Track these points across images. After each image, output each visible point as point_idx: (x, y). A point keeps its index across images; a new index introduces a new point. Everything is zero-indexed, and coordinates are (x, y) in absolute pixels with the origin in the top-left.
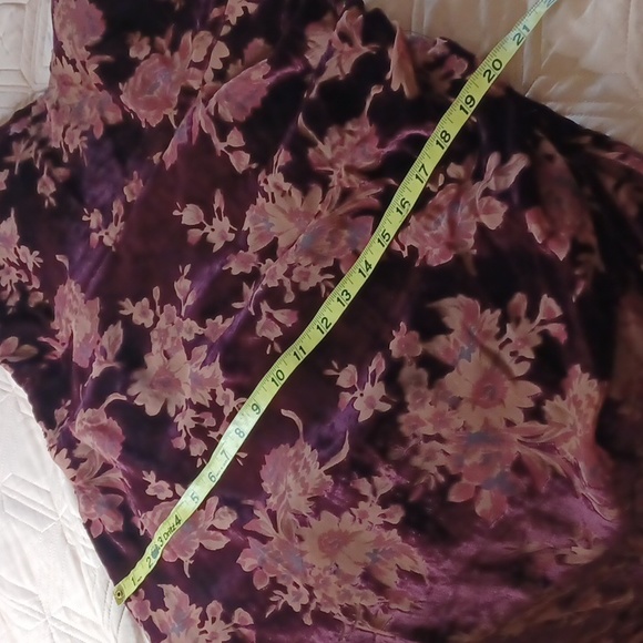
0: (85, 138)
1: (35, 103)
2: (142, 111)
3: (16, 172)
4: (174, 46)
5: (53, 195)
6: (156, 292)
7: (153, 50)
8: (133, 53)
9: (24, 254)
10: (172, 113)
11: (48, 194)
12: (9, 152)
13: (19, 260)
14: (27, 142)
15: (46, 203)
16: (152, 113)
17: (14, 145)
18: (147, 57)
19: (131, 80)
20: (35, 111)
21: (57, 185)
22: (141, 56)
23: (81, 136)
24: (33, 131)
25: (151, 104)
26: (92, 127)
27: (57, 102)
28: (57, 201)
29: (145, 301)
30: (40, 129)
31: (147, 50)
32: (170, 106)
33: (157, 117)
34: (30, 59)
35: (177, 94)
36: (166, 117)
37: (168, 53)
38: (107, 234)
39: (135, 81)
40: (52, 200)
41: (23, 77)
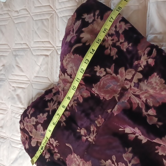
0: (75, 102)
1: (53, 88)
2: (102, 94)
3: (50, 114)
4: (116, 72)
5: (64, 121)
6: (114, 158)
7: (107, 73)
8: (98, 74)
9: (52, 141)
10: (117, 96)
11: (63, 121)
12: (47, 107)
13: (50, 143)
14: (54, 103)
15: (62, 124)
16: (108, 95)
17: (49, 104)
20: (54, 91)
21: (66, 118)
22: (102, 75)
23: (73, 101)
24: (55, 98)
25: (106, 92)
26: (78, 98)
27: (63, 89)
28: (66, 124)
29: (109, 161)
30: (57, 97)
31: (104, 73)
32: (116, 93)
33: (110, 96)
34: (52, 74)
35: (119, 90)
36: (114, 97)
37: (114, 75)
38: (90, 137)
40: (64, 123)
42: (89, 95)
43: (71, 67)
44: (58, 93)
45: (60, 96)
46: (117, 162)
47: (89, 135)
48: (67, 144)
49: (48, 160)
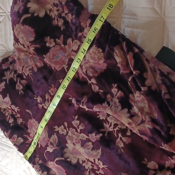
0: (31, 71)
1: (9, 57)
2: (53, 65)
3: (8, 82)
5: (22, 90)
6: (66, 124)
7: (56, 44)
8: (48, 45)
10: (66, 67)
11: (20, 89)
12: (4, 76)
13: (12, 108)
15: (20, 93)
16: (58, 66)
17: (5, 73)
18: (54, 46)
19: (48, 54)
20: (10, 60)
21: (23, 86)
22: (51, 46)
23: (29, 71)
24: (11, 67)
25: (56, 63)
26: (32, 67)
27: (19, 58)
28: (23, 92)
29: (62, 126)
30: (14, 66)
31: (54, 44)
32: (65, 64)
33: (60, 67)
34: (6, 41)
35: (67, 60)
36: (63, 68)
37: (63, 45)
38: (45, 105)
39: (50, 54)
40: (22, 91)
41: (5, 47)
42: (43, 65)
43: (22, 38)
44: (14, 61)
45: (16, 65)
46: (69, 127)
47: (44, 103)
48: (27, 110)
49: (11, 124)
